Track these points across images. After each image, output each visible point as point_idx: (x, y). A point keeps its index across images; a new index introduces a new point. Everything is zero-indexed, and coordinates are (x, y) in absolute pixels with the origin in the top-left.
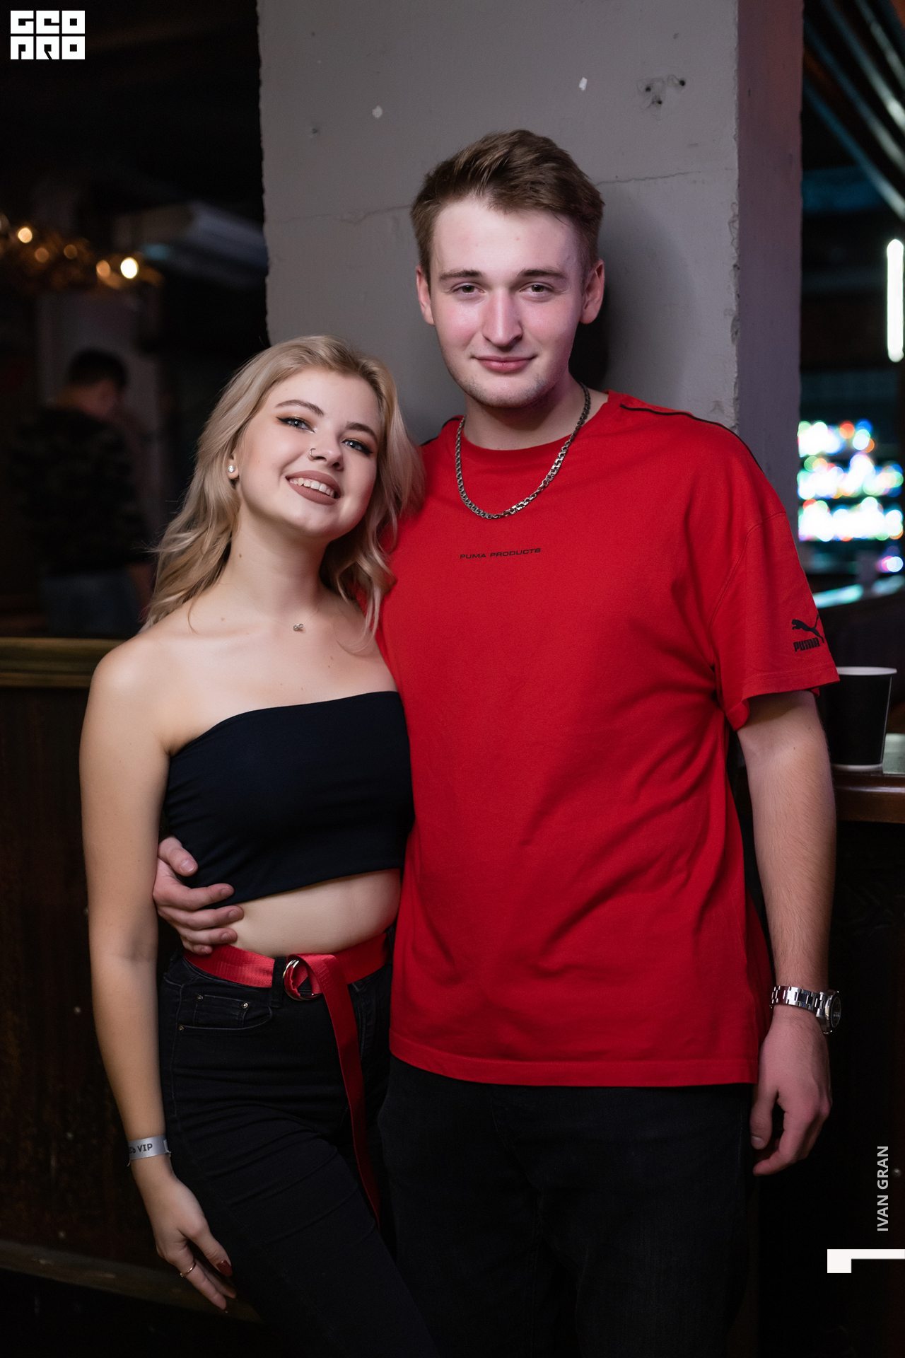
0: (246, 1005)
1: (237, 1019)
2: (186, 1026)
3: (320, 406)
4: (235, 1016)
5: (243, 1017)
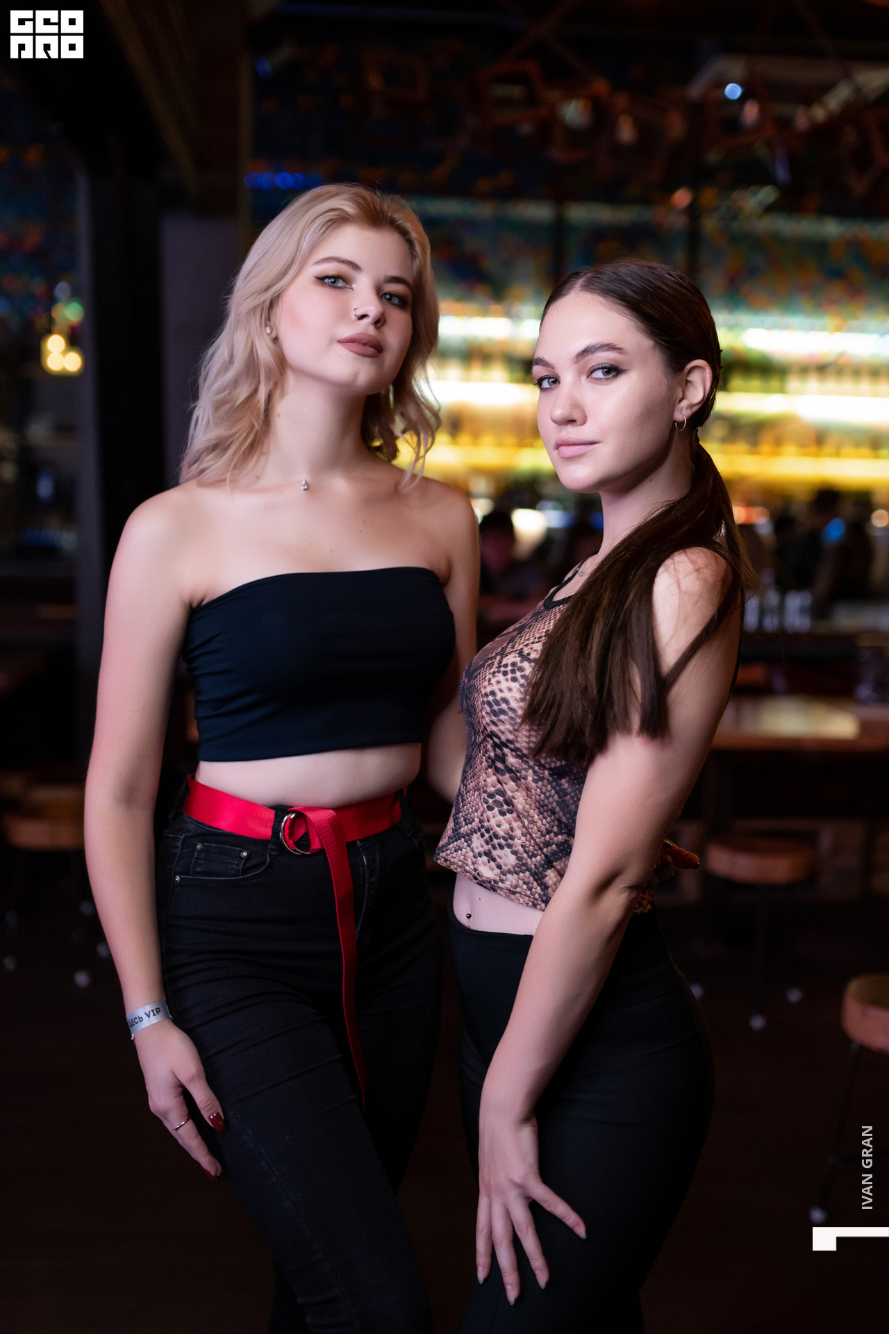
0: (245, 854)
1: (235, 867)
2: (182, 876)
3: (357, 262)
4: (234, 864)
5: (241, 866)
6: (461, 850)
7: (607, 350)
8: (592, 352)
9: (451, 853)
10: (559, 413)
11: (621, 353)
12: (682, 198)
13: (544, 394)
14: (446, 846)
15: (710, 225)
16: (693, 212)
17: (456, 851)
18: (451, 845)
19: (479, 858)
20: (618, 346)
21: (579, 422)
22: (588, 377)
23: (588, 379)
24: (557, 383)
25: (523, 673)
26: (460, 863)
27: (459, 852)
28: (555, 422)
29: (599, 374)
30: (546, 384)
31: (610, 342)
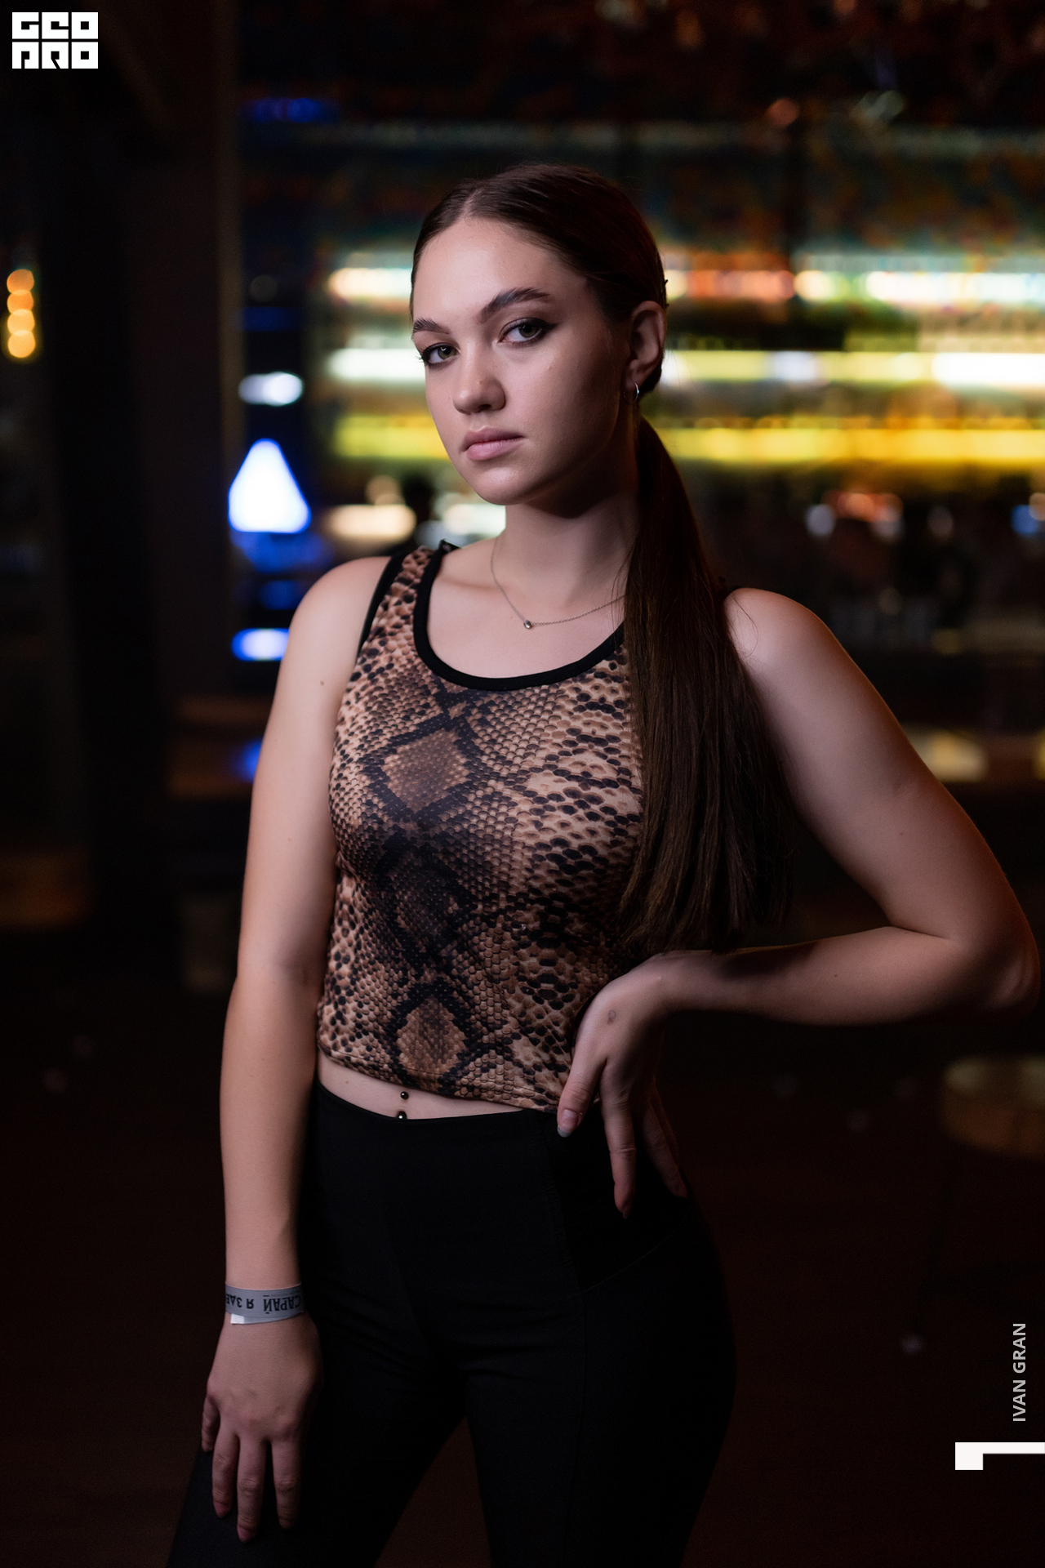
6: (495, 1067)
7: (526, 299)
8: (505, 305)
9: (476, 1076)
10: (464, 395)
11: (546, 301)
12: (782, 111)
13: (437, 374)
14: (462, 1068)
15: (818, 146)
16: (797, 130)
17: (484, 1070)
18: (472, 1064)
19: (537, 1073)
20: (540, 292)
21: (494, 407)
22: (501, 341)
23: (501, 344)
24: (452, 352)
25: (602, 805)
26: (499, 1087)
27: (492, 1071)
28: (461, 410)
29: (516, 336)
30: (436, 358)
31: (526, 287)
